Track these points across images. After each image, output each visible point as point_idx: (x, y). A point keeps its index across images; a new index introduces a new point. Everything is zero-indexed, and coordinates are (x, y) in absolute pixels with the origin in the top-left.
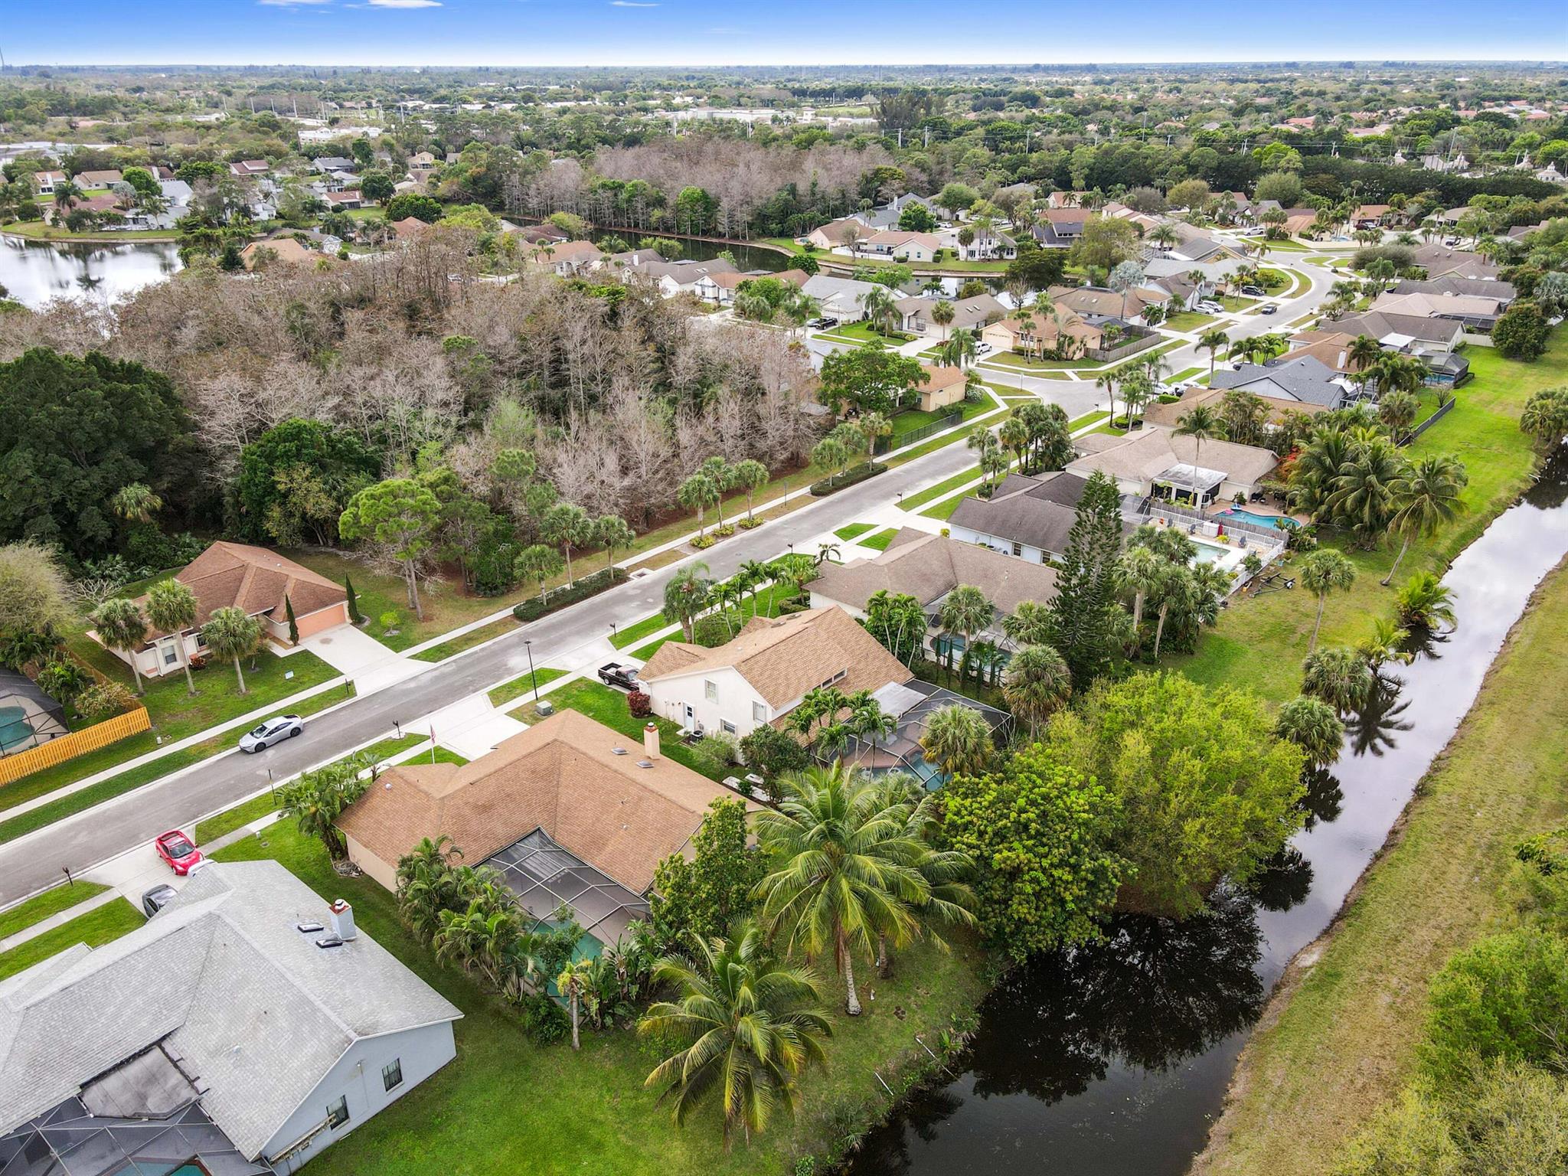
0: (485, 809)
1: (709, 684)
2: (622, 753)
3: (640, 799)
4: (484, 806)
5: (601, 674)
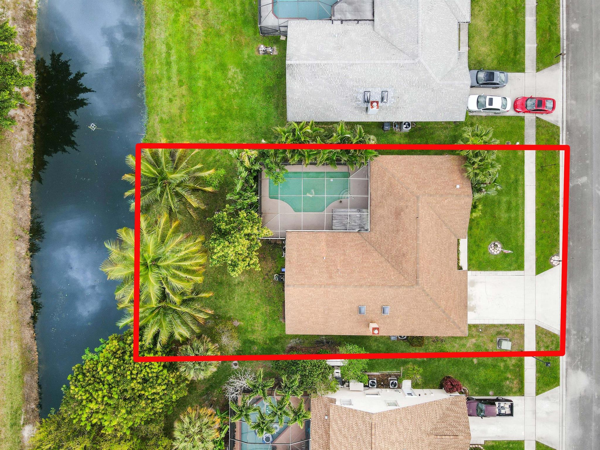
4: (400, 214)
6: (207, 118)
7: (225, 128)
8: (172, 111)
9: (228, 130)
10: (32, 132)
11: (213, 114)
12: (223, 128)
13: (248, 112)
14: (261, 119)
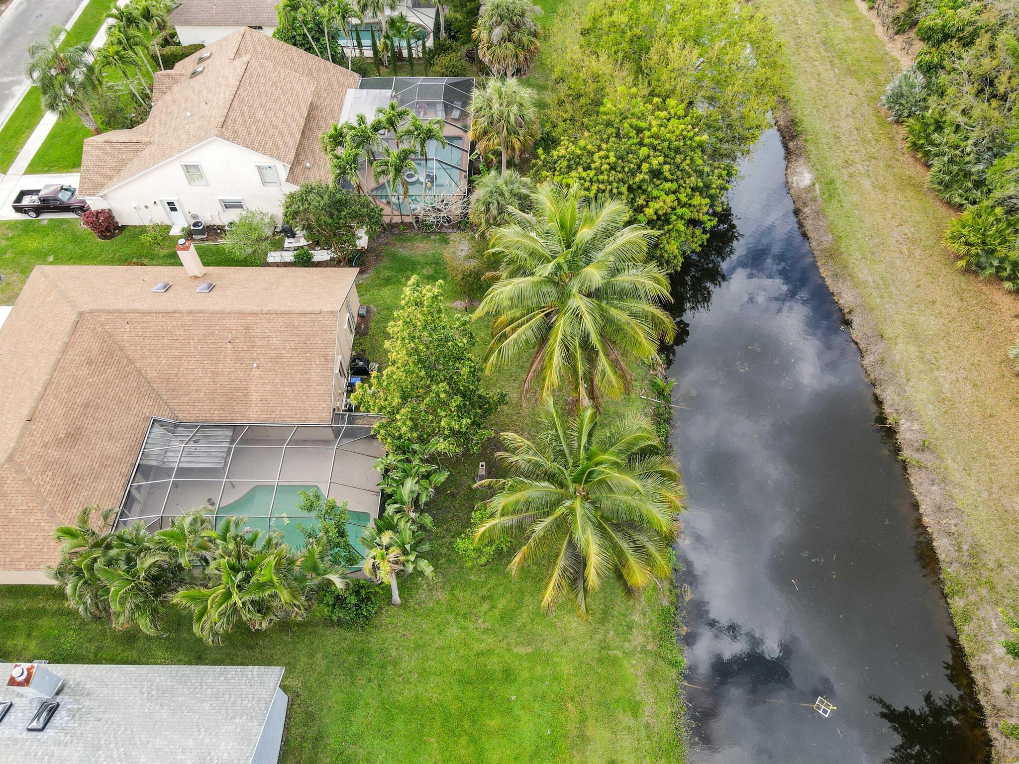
0: (74, 436)
1: (187, 168)
2: (167, 288)
3: (247, 328)
4: (68, 435)
5: (19, 209)
6: (509, 711)
7: (465, 681)
8: (607, 734)
9: (457, 676)
10: (982, 693)
11: (495, 723)
12: (469, 682)
13: (399, 724)
14: (367, 704)
